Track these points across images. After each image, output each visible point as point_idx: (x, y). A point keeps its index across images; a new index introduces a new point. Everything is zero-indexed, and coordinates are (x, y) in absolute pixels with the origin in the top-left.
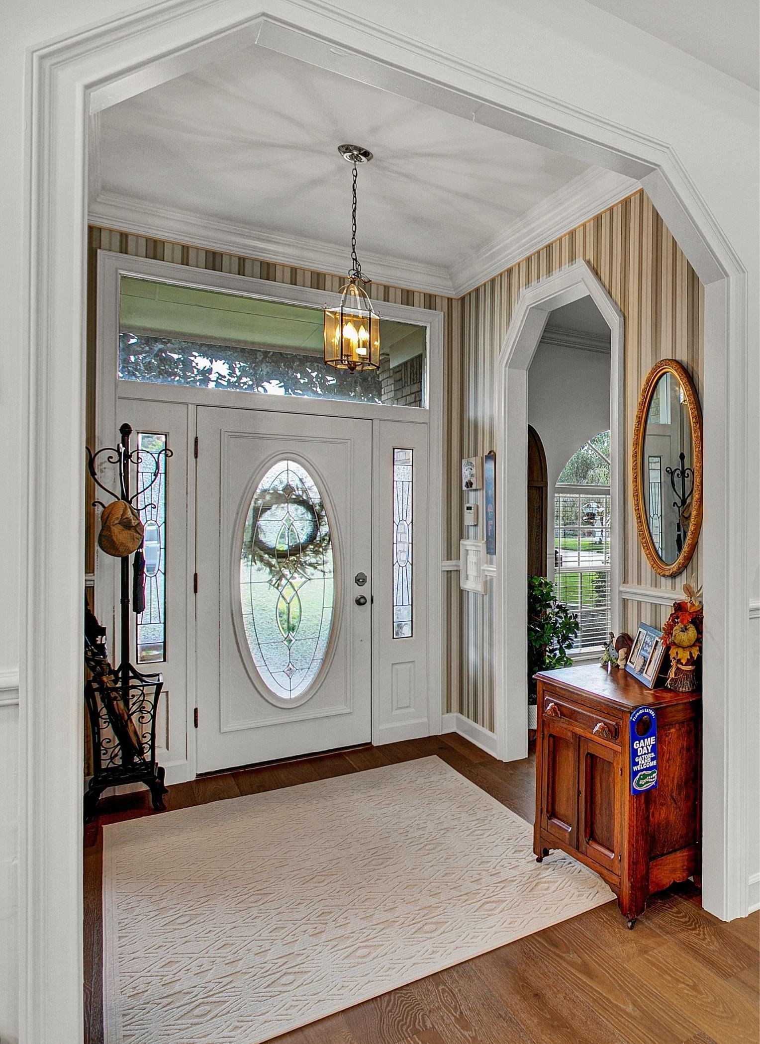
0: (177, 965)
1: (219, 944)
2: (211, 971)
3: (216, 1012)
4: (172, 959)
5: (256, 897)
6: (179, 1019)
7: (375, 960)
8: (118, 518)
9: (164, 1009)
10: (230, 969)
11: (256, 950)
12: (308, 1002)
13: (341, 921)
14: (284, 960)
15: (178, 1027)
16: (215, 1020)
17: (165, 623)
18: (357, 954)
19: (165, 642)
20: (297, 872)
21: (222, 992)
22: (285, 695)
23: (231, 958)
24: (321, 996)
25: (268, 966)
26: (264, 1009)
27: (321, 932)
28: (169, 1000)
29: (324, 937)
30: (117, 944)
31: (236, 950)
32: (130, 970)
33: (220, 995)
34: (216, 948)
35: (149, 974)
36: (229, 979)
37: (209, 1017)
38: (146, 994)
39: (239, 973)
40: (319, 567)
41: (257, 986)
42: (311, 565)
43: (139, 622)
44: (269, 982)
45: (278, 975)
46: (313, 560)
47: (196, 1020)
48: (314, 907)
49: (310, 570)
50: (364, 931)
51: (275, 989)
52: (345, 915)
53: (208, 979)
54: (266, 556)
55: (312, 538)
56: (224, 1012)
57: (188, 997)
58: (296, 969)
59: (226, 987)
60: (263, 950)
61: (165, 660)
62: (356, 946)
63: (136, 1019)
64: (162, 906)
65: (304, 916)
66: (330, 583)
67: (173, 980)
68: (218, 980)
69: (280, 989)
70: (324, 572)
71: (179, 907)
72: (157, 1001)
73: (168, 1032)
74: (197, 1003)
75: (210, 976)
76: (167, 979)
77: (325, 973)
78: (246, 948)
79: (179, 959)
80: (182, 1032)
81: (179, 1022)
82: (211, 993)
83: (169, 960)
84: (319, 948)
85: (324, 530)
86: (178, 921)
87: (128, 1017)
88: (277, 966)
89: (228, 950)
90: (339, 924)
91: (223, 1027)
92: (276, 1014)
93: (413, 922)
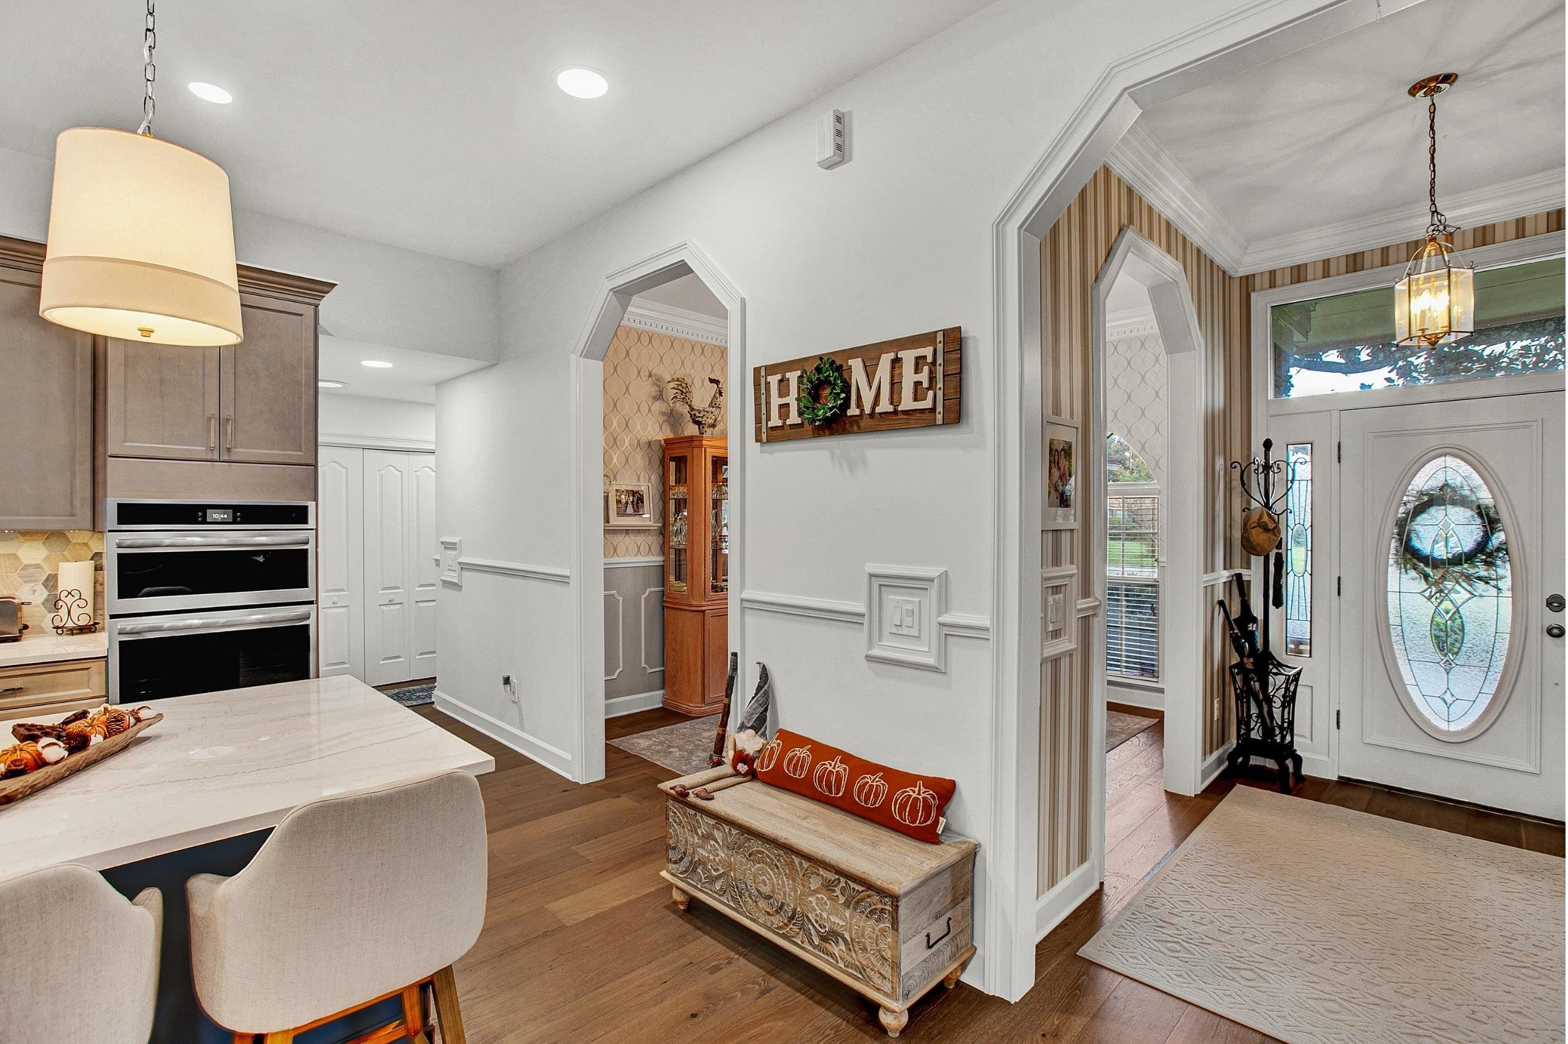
0: (1190, 906)
1: (1228, 913)
2: (1205, 927)
3: (1180, 955)
4: (1191, 901)
5: (1290, 899)
6: (1156, 941)
7: (1335, 1022)
8: (1254, 522)
9: (1156, 928)
10: (1217, 935)
11: (1248, 936)
12: (1244, 1003)
13: (1341, 967)
14: (1261, 959)
15: (1151, 945)
16: (1174, 959)
17: (1311, 621)
18: (1326, 1005)
19: (1311, 639)
20: (1346, 902)
21: (1197, 946)
22: (1443, 726)
23: (1225, 928)
24: (1259, 1008)
25: (1244, 954)
26: (1210, 980)
27: (1314, 963)
28: (1164, 924)
29: (1311, 967)
30: (1171, 867)
31: (1235, 925)
32: (1162, 889)
33: (1194, 947)
34: (1224, 914)
35: (1169, 899)
36: (1210, 941)
37: (1172, 954)
38: (1155, 911)
39: (1219, 943)
40: (1492, 583)
41: (1223, 961)
42: (1479, 578)
43: (1289, 617)
44: (1233, 966)
45: (1245, 966)
46: (1483, 573)
47: (1164, 950)
48: (1329, 940)
49: (1481, 585)
50: (1354, 991)
51: (1232, 974)
52: (1350, 965)
53: (1197, 930)
54: (1422, 565)
55: (1481, 547)
56: (1184, 960)
57: (1175, 932)
58: (1262, 973)
59: (1203, 945)
60: (1254, 940)
61: (1310, 656)
62: (1332, 998)
63: (1136, 921)
64: (1221, 861)
65: (1312, 939)
66: (1506, 604)
67: (1178, 914)
68: (1202, 936)
69: (1235, 976)
70: (1499, 589)
71: (1231, 869)
72: (1156, 920)
73: (1144, 944)
74: (1175, 940)
75: (1200, 929)
76: (1175, 911)
77: (1282, 995)
78: (1243, 929)
79: (1194, 904)
80: (1150, 950)
81: (1155, 942)
82: (1190, 941)
83: (1189, 900)
84: (1297, 973)
85: (1498, 538)
86: (1220, 878)
87: (1133, 916)
88: (1251, 959)
89: (1231, 921)
90: (1336, 968)
91: (1174, 969)
92: (1214, 991)
93: (1417, 1024)
